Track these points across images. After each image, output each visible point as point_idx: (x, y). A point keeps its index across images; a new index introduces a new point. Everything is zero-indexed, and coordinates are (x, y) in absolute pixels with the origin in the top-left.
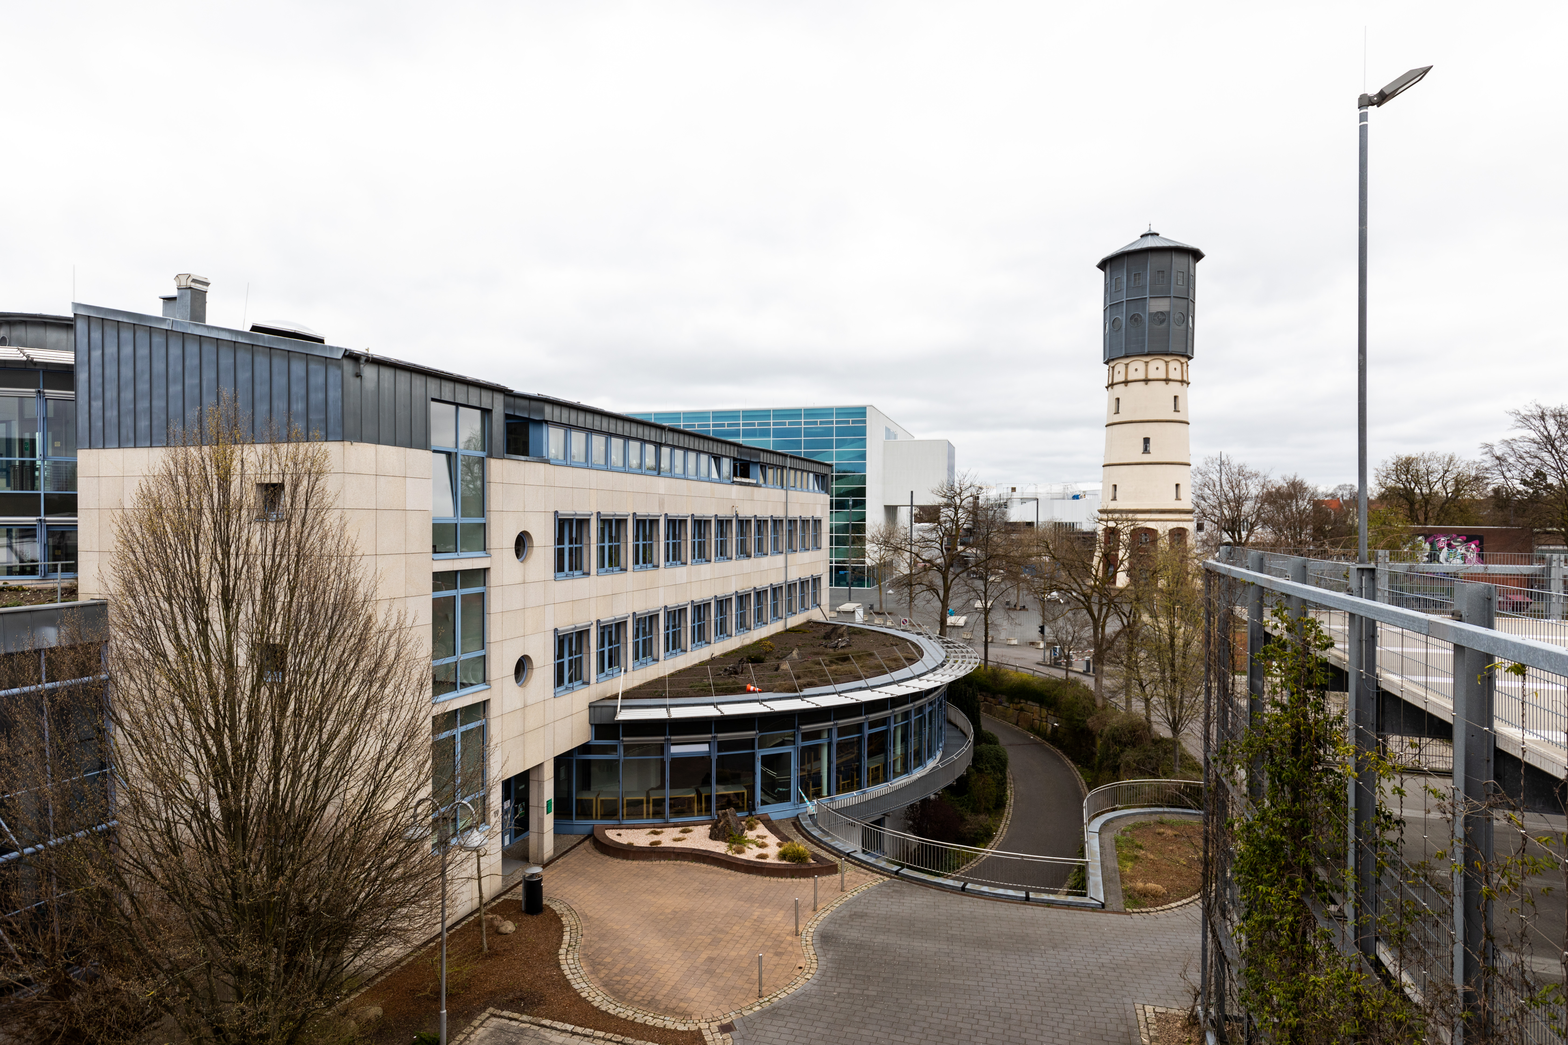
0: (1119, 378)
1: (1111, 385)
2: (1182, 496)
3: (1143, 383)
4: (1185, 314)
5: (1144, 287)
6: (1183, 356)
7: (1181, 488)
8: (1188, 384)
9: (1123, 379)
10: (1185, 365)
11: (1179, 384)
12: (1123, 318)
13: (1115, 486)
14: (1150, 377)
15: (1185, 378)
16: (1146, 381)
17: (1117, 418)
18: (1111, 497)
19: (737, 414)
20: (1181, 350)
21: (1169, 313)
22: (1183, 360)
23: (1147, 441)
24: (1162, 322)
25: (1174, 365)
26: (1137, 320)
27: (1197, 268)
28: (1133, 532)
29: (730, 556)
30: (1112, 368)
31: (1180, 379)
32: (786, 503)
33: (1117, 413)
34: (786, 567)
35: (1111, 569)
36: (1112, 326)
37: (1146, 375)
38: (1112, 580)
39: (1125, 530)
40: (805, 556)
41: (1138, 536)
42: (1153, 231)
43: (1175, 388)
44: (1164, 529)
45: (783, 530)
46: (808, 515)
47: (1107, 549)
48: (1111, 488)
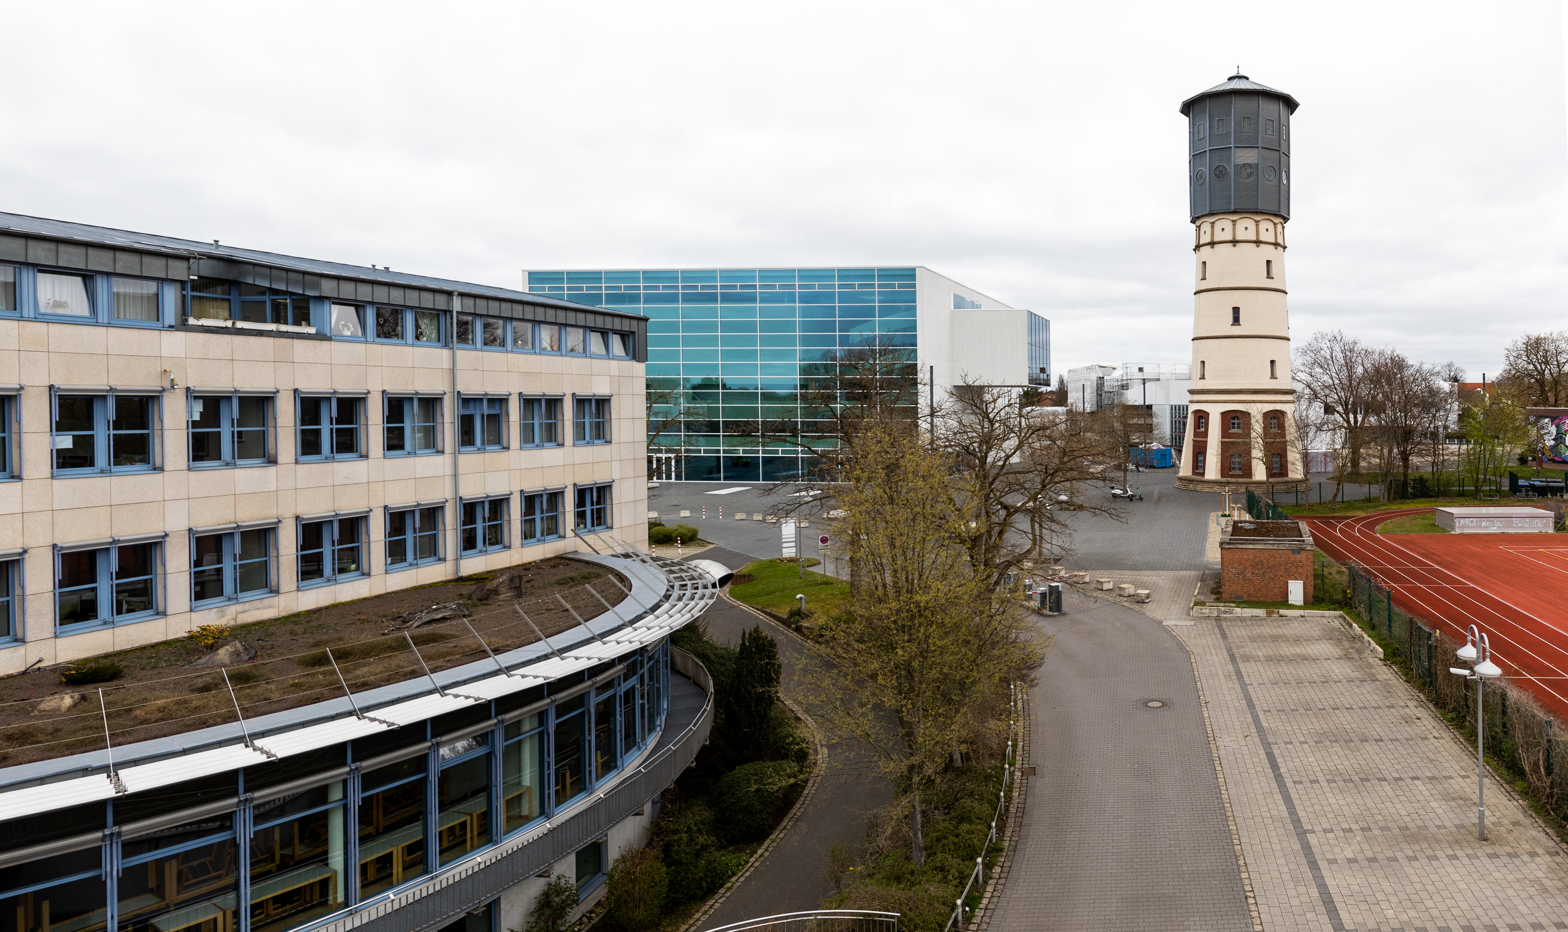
0: (1206, 239)
1: (1198, 247)
2: (1278, 373)
3: (1230, 245)
4: (1277, 167)
5: (1228, 135)
6: (1276, 215)
7: (1278, 365)
8: (1285, 248)
9: (1209, 240)
10: (1279, 227)
11: (1273, 247)
12: (1206, 170)
13: (1203, 362)
14: (1238, 238)
15: (1280, 241)
16: (1234, 242)
17: (1204, 285)
18: (1199, 376)
19: (752, 274)
20: (1273, 208)
21: (1257, 165)
22: (1277, 220)
23: (1236, 310)
24: (1249, 175)
25: (1265, 225)
26: (1221, 172)
27: (1291, 117)
28: (1224, 414)
29: (158, 464)
30: (1199, 227)
31: (1274, 241)
32: (453, 371)
33: (1204, 279)
34: (455, 476)
35: (1201, 458)
36: (1196, 180)
37: (1234, 235)
38: (1201, 471)
39: (1215, 413)
40: (550, 455)
41: (1229, 418)
42: (1242, 73)
43: (1268, 252)
44: (1257, 411)
45: (443, 416)
46: (552, 390)
47: (1196, 434)
48: (1199, 365)
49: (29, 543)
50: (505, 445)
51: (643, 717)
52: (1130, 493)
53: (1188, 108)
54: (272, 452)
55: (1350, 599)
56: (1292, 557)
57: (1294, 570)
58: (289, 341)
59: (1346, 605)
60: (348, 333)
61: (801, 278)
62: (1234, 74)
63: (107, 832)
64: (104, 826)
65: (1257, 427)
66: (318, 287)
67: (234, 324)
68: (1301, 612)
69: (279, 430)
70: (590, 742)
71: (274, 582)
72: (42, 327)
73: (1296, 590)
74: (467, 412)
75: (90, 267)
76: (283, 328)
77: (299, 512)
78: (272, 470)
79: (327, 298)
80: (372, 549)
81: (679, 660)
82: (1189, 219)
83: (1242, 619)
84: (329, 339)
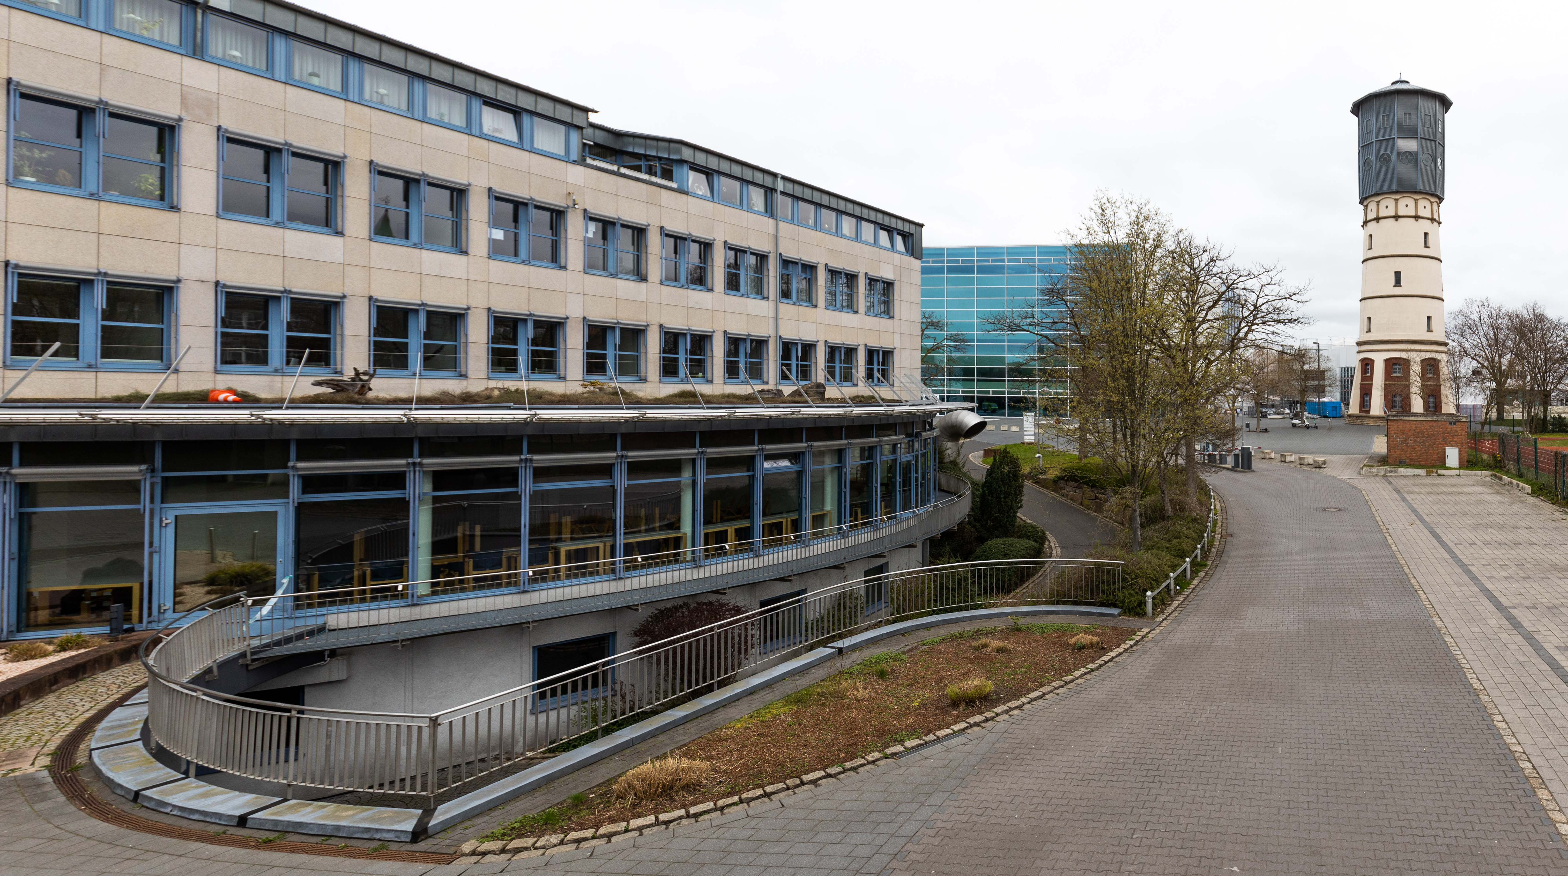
0: (1372, 215)
1: (1365, 223)
2: (1434, 327)
3: (1392, 220)
4: (1433, 155)
5: (1391, 128)
6: (1432, 195)
7: (1433, 321)
8: (1440, 223)
9: (1375, 216)
10: (1435, 206)
11: (1429, 222)
12: (1373, 158)
13: (1369, 318)
14: (1400, 213)
15: (1436, 216)
16: (1397, 217)
17: (1371, 254)
18: (1366, 330)
19: (1001, 251)
20: (1430, 189)
21: (1416, 153)
22: (1433, 199)
23: (1398, 274)
24: (1410, 161)
25: (1422, 203)
26: (1385, 159)
27: (1446, 115)
28: (1387, 361)
29: (563, 264)
30: (1366, 206)
31: (1430, 216)
32: (776, 237)
33: (1371, 248)
34: (776, 318)
35: (1367, 399)
36: (1364, 166)
37: (1396, 211)
38: (1367, 409)
39: (1379, 360)
40: (847, 318)
41: (1390, 364)
42: (1403, 79)
43: (1425, 225)
44: (1416, 358)
45: (768, 270)
46: (851, 268)
47: (1363, 379)
48: (1366, 320)
49: (472, 303)
50: (814, 303)
51: (917, 495)
52: (1307, 423)
53: (1358, 108)
54: (644, 272)
55: (1500, 461)
56: (1449, 428)
57: (1451, 439)
58: (658, 189)
59: (1496, 467)
60: (701, 193)
61: (1040, 253)
62: (1398, 79)
63: (523, 457)
64: (521, 453)
65: (1416, 368)
66: (679, 152)
67: (619, 169)
68: (1457, 472)
69: (649, 256)
70: (876, 488)
71: (643, 374)
72: (484, 143)
73: (1452, 455)
74: (785, 272)
75: (519, 105)
76: (654, 179)
77: (662, 322)
78: (643, 285)
79: (686, 162)
80: (715, 362)
81: (944, 482)
82: (1358, 200)
83: (1405, 476)
84: (686, 193)
